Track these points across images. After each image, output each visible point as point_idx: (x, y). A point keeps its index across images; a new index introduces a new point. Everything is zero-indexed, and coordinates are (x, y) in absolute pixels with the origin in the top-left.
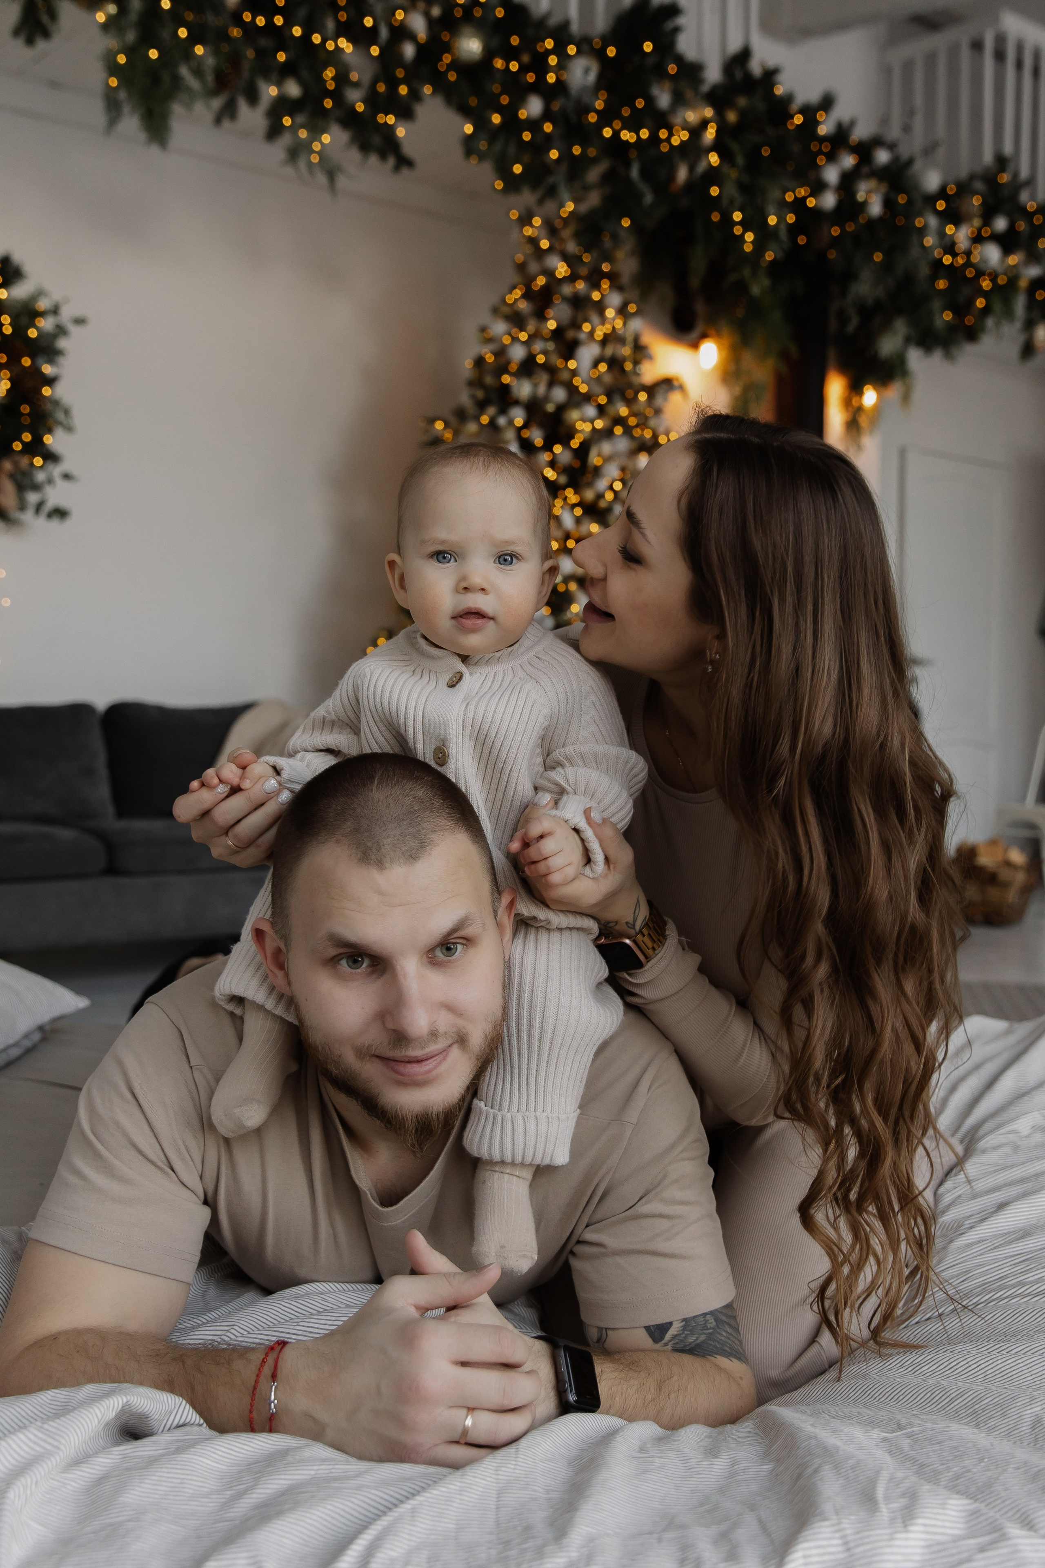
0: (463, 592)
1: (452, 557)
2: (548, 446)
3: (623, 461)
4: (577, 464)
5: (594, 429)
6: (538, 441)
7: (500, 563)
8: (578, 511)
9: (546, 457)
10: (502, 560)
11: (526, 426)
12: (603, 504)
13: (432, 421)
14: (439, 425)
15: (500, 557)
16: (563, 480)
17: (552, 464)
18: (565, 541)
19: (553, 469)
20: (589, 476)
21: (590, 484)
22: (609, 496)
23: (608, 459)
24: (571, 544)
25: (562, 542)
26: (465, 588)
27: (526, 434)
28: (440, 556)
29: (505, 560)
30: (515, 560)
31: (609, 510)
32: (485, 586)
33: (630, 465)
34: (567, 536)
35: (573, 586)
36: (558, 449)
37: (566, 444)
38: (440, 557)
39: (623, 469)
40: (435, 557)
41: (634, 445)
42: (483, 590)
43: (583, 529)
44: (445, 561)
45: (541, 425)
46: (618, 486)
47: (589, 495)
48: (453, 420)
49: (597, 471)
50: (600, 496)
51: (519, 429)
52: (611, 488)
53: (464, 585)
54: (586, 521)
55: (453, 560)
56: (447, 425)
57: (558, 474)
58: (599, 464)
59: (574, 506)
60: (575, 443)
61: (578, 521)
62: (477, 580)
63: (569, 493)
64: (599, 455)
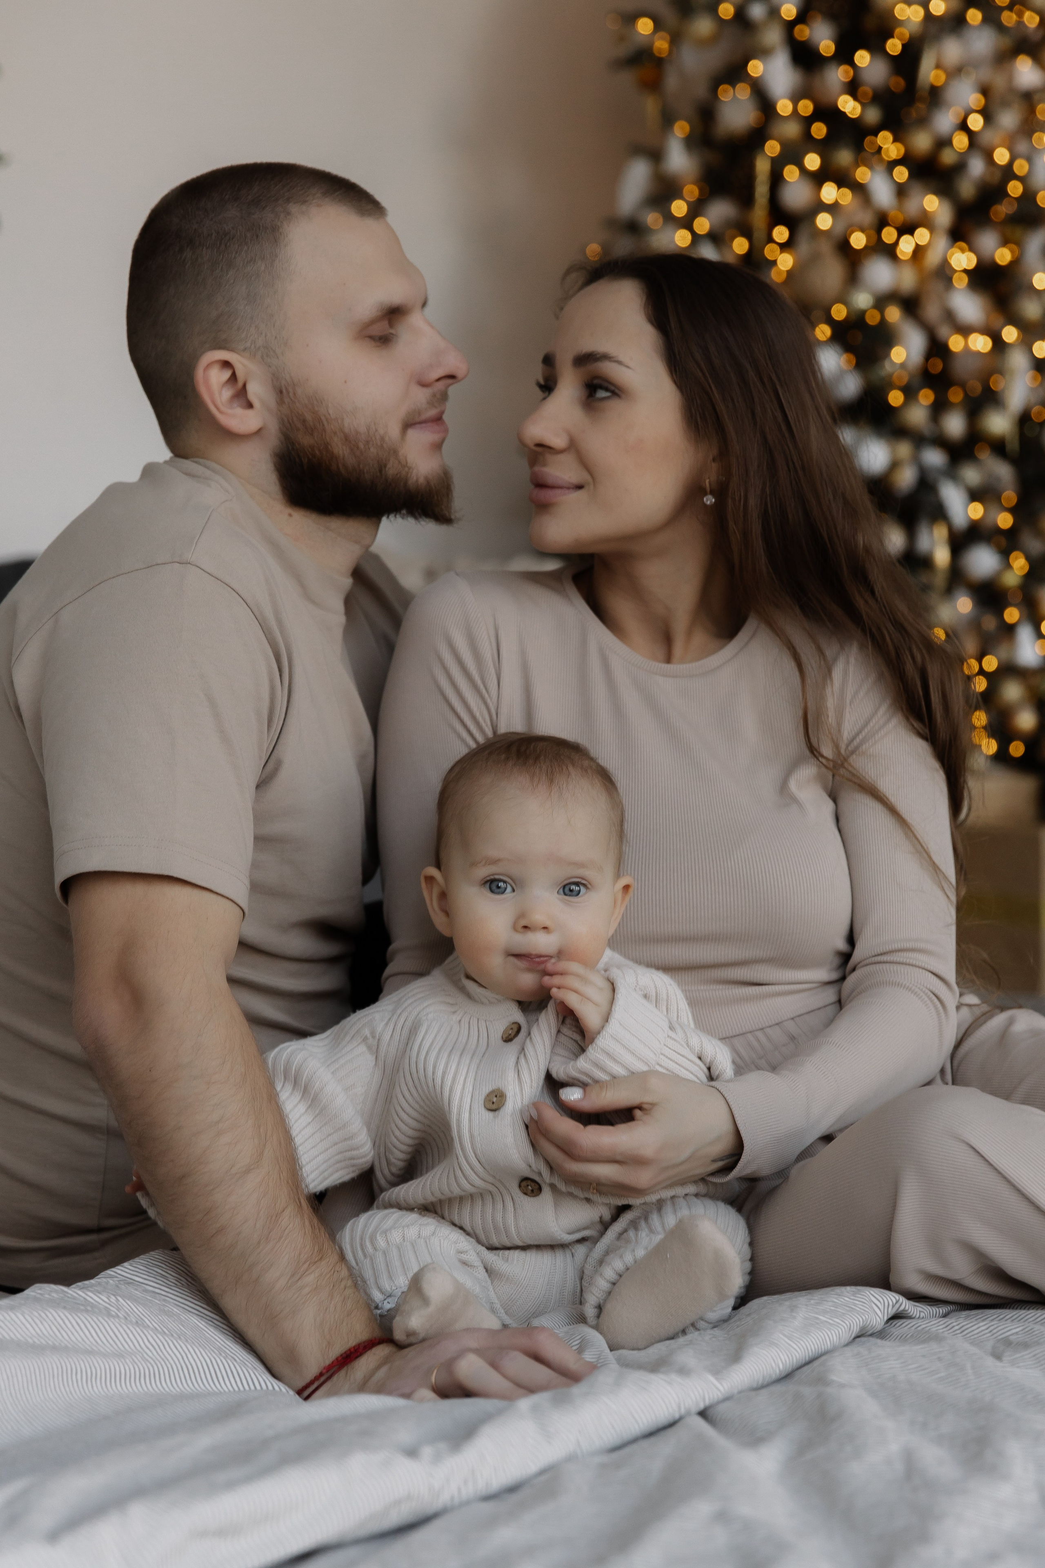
0: (522, 930)
1: (508, 886)
2: (844, 55)
3: (985, 74)
4: (897, 84)
5: (928, 16)
6: (827, 46)
7: (565, 894)
8: (901, 174)
9: (840, 74)
10: (567, 889)
11: (802, 18)
12: (948, 157)
13: (631, 18)
14: (645, 26)
15: (564, 887)
16: (873, 116)
17: (853, 88)
18: (879, 231)
19: (855, 98)
20: (921, 106)
21: (923, 121)
22: (961, 141)
23: (957, 72)
24: (889, 235)
25: (873, 233)
26: (525, 927)
27: (803, 32)
28: (493, 885)
29: (571, 891)
30: (583, 889)
31: (960, 167)
32: (548, 923)
33: (999, 82)
34: (882, 221)
35: (894, 314)
36: (862, 58)
37: (877, 47)
38: (494, 887)
39: (985, 91)
40: (488, 884)
41: (1006, 42)
42: (545, 928)
43: (912, 207)
44: (500, 890)
45: (832, 16)
46: (976, 122)
47: (922, 142)
48: (669, 15)
49: (935, 95)
50: (944, 142)
51: (790, 26)
52: (963, 126)
53: (523, 922)
54: (916, 191)
55: (509, 889)
56: (658, 25)
57: (863, 105)
58: (939, 83)
59: (892, 165)
60: (894, 46)
61: (901, 191)
62: (539, 917)
63: (885, 139)
64: (938, 66)
